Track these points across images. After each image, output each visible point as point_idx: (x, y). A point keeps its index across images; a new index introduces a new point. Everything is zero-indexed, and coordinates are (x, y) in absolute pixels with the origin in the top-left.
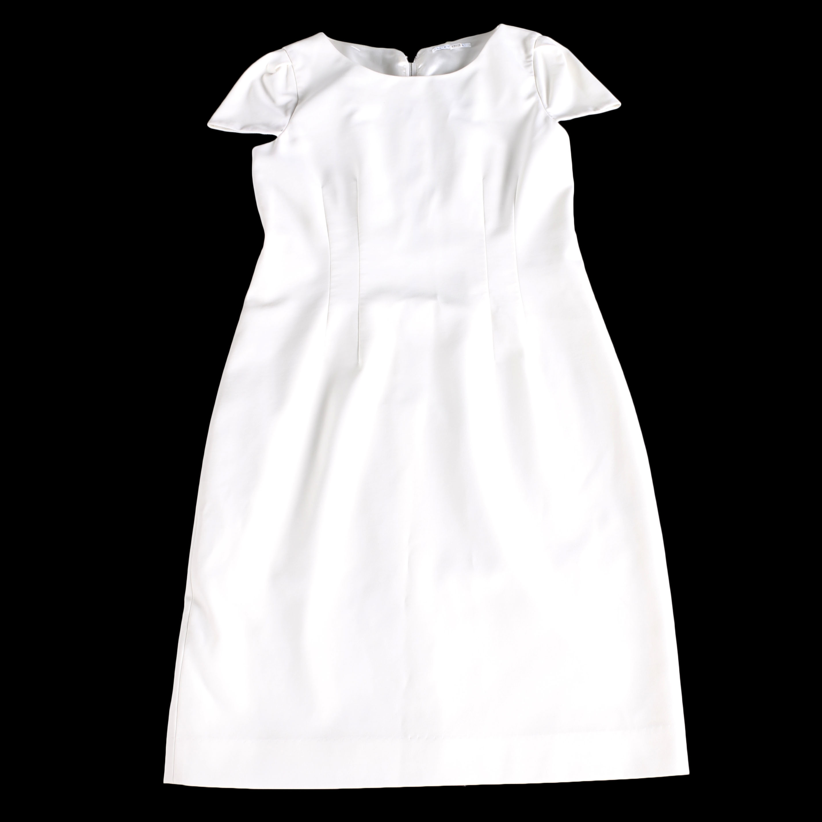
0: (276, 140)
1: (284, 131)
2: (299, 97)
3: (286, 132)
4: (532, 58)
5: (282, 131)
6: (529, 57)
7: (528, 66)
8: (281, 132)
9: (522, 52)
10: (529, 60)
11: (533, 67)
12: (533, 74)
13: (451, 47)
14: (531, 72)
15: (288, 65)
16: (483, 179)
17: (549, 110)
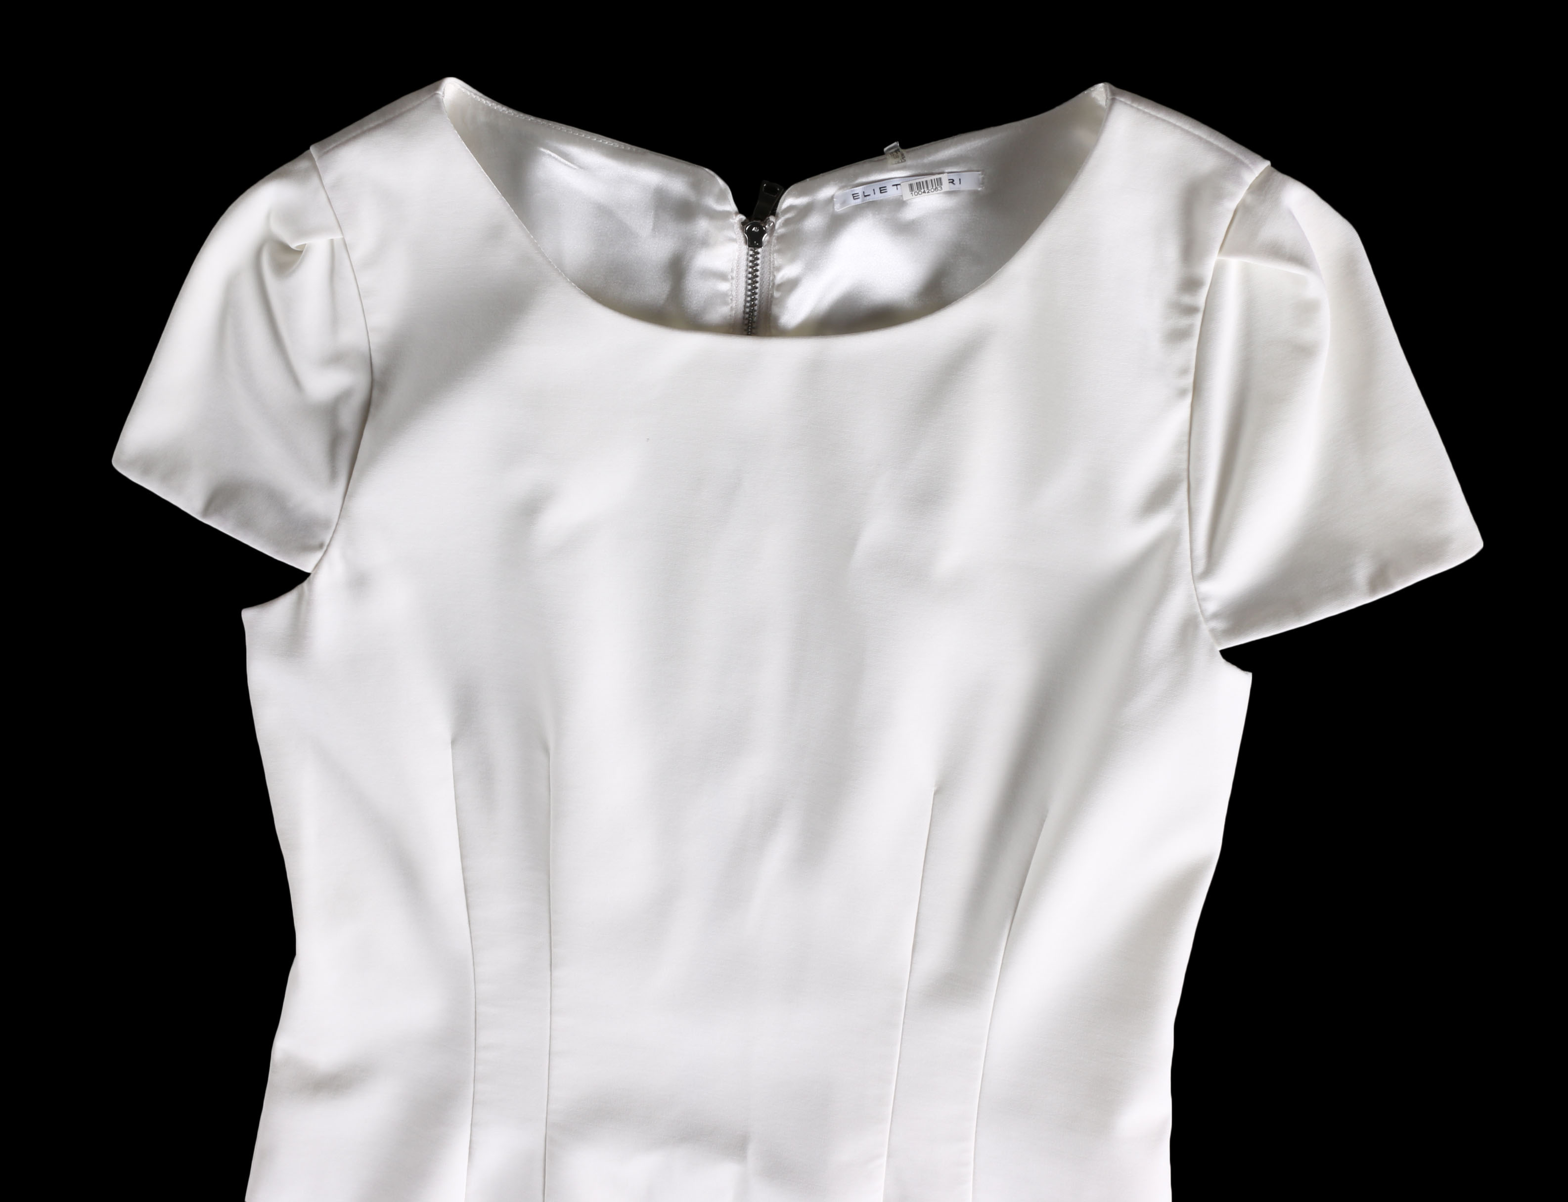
0: (305, 584)
1: (329, 545)
2: (377, 375)
3: (335, 552)
4: (1201, 299)
5: (321, 546)
6: (1190, 284)
7: (1178, 336)
8: (319, 555)
9: (1172, 252)
10: (1187, 299)
11: (1193, 343)
12: (1189, 380)
13: (908, 189)
14: (1184, 372)
15: (332, 241)
16: (935, 794)
17: (1206, 587)
